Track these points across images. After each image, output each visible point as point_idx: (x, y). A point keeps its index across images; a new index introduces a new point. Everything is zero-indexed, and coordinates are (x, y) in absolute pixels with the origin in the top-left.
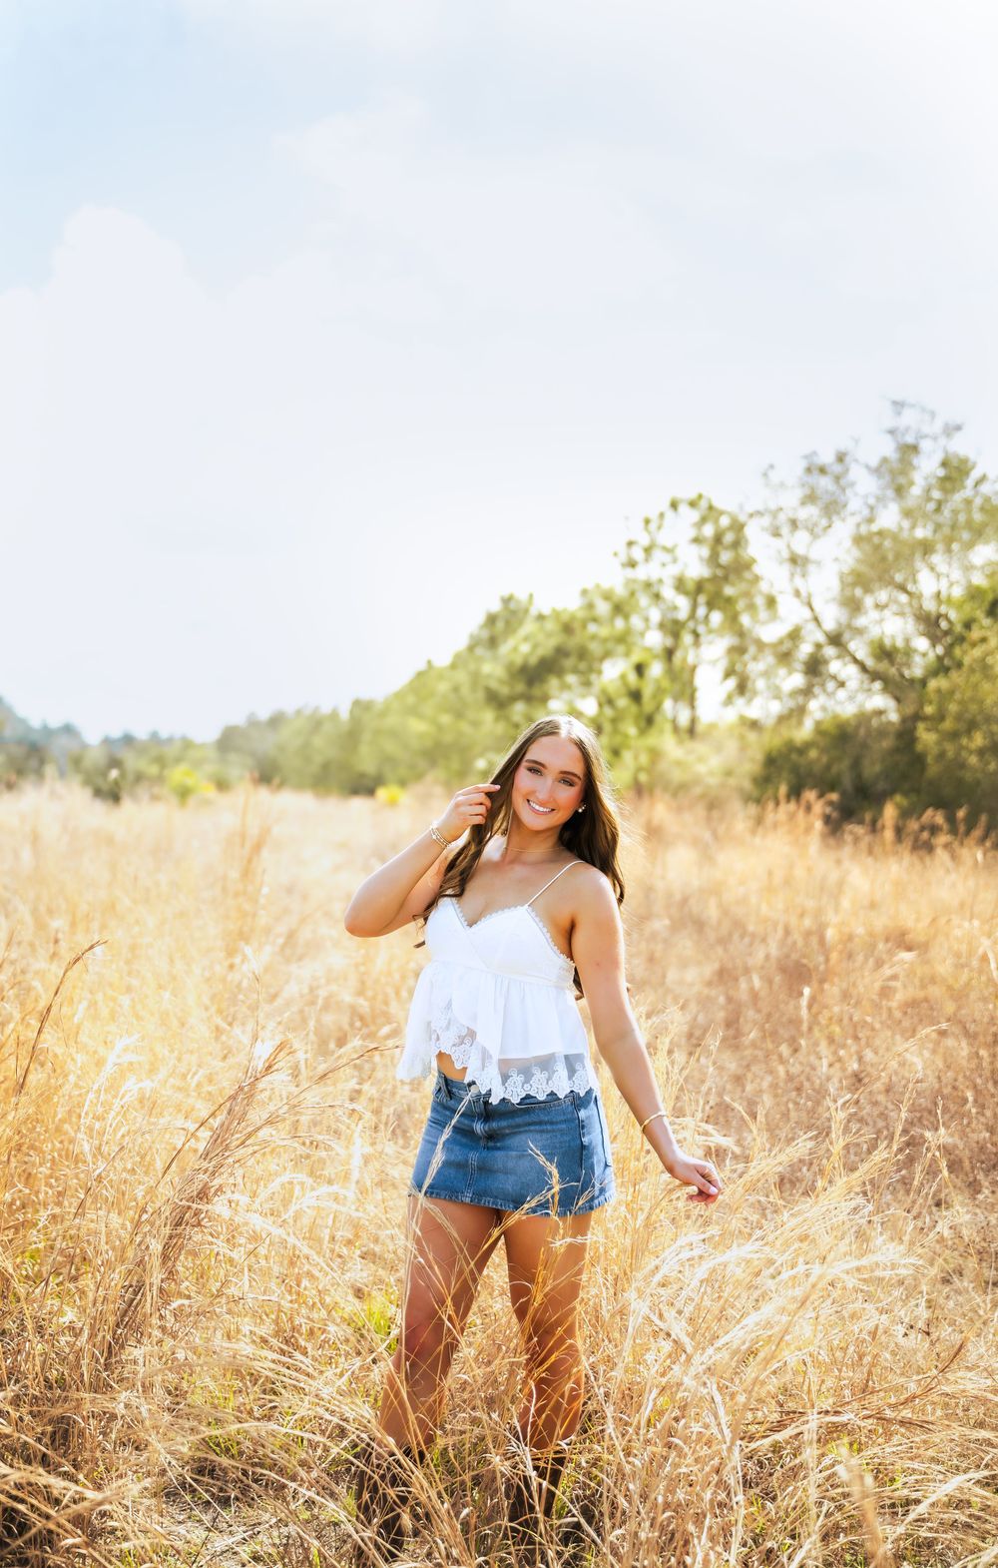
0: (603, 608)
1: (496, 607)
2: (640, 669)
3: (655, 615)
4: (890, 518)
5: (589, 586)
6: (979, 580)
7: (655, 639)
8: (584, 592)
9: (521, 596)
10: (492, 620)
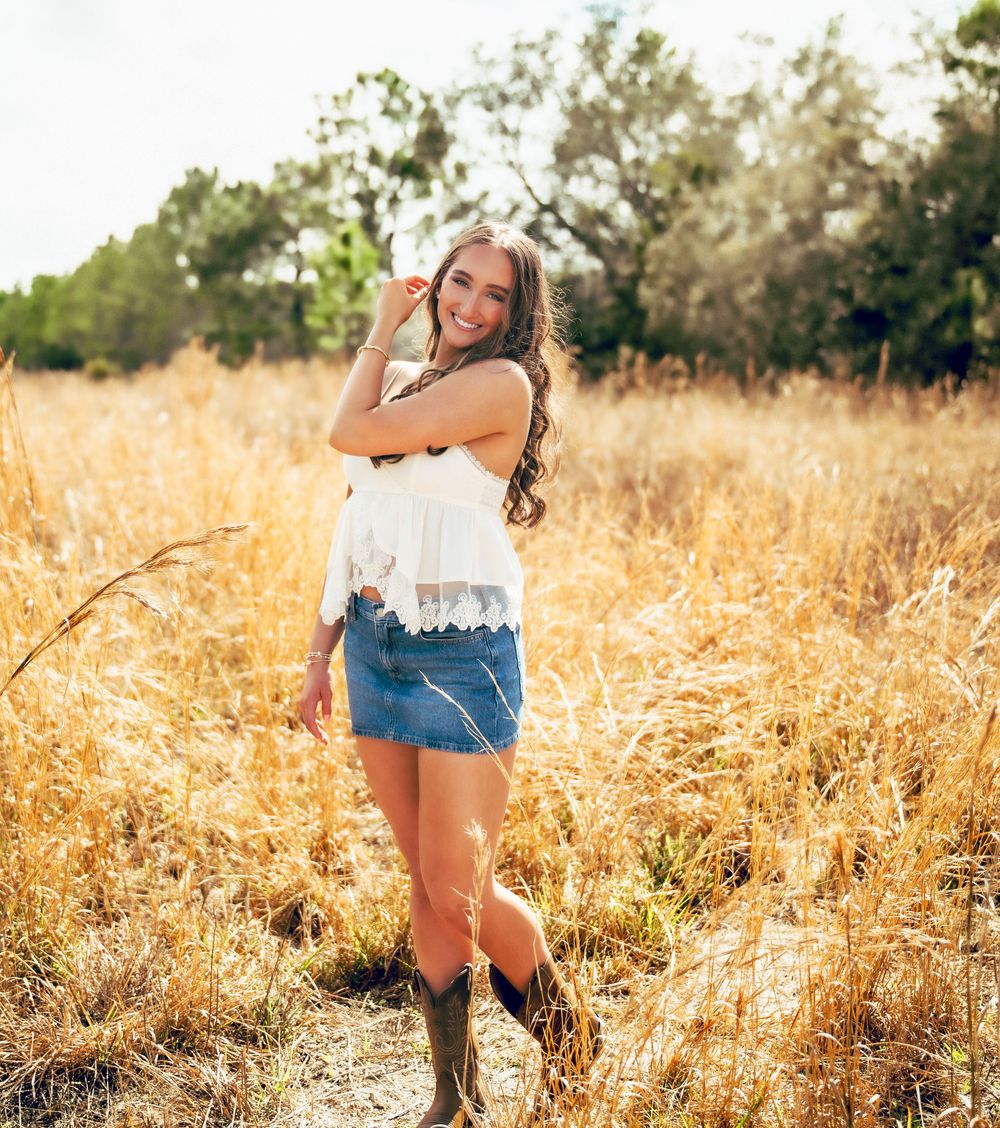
0: (296, 182)
1: (181, 181)
2: (346, 240)
3: (353, 186)
4: (593, 89)
5: (282, 159)
6: (674, 149)
7: (354, 210)
8: (278, 166)
9: (208, 171)
10: (177, 195)
